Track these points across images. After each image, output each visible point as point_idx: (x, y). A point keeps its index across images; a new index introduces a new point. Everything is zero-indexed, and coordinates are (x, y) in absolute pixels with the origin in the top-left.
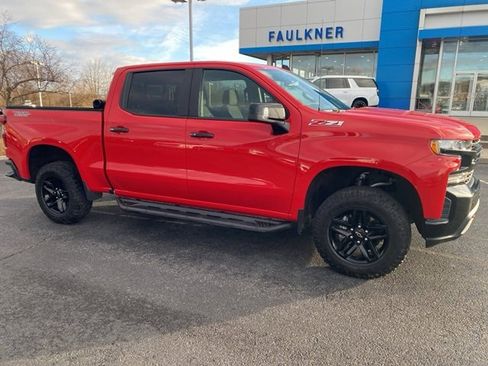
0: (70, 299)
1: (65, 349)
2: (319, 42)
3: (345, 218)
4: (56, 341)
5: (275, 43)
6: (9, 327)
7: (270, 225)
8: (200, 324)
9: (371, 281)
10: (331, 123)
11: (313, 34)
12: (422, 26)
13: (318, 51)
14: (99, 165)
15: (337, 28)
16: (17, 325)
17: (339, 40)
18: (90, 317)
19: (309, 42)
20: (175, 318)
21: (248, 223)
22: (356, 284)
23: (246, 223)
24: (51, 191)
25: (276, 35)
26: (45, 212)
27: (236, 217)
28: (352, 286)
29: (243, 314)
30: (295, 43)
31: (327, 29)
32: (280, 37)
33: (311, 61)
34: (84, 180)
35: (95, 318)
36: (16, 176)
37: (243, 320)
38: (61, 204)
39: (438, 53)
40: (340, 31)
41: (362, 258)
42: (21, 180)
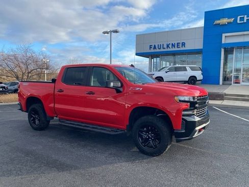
0: (29, 158)
1: (21, 175)
2: (174, 49)
3: (145, 129)
4: (19, 172)
5: (152, 50)
6: (3, 167)
7: (117, 131)
8: (75, 169)
9: (155, 157)
10: (138, 89)
11: (170, 46)
12: (223, 42)
13: (174, 54)
14: (52, 105)
15: (182, 43)
16: (6, 166)
17: (183, 49)
18: (34, 165)
19: (169, 50)
20: (67, 167)
21: (108, 131)
22: (148, 158)
23: (107, 131)
24: (34, 116)
25: (153, 47)
26: (31, 125)
27: (105, 128)
28: (145, 159)
29: (93, 167)
30: (162, 50)
31: (178, 43)
32: (155, 48)
33: (171, 58)
34: (46, 111)
35: (36, 165)
36: (21, 109)
37: (92, 169)
38: (37, 122)
39: (233, 54)
40: (183, 44)
41: (152, 147)
42: (23, 111)
